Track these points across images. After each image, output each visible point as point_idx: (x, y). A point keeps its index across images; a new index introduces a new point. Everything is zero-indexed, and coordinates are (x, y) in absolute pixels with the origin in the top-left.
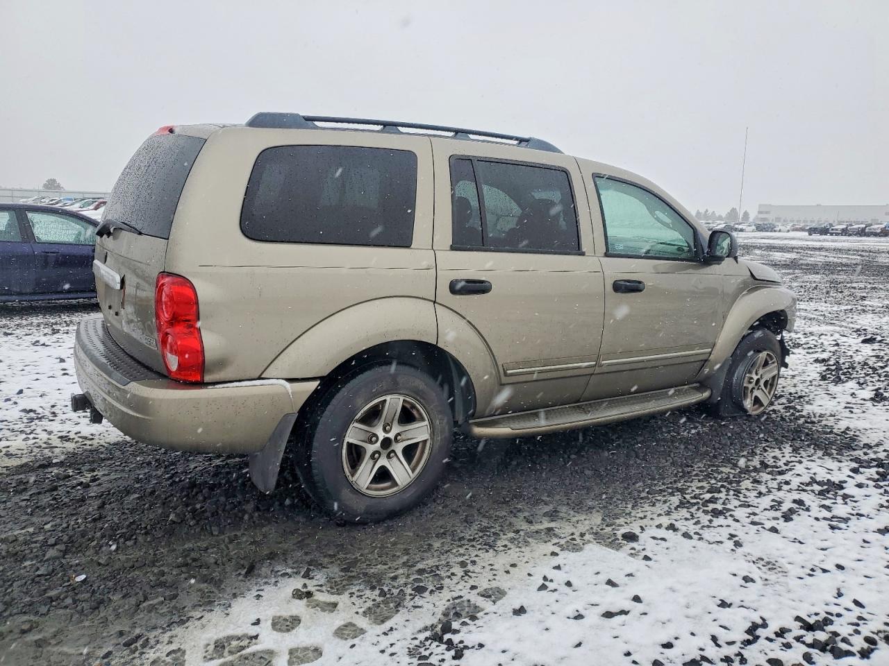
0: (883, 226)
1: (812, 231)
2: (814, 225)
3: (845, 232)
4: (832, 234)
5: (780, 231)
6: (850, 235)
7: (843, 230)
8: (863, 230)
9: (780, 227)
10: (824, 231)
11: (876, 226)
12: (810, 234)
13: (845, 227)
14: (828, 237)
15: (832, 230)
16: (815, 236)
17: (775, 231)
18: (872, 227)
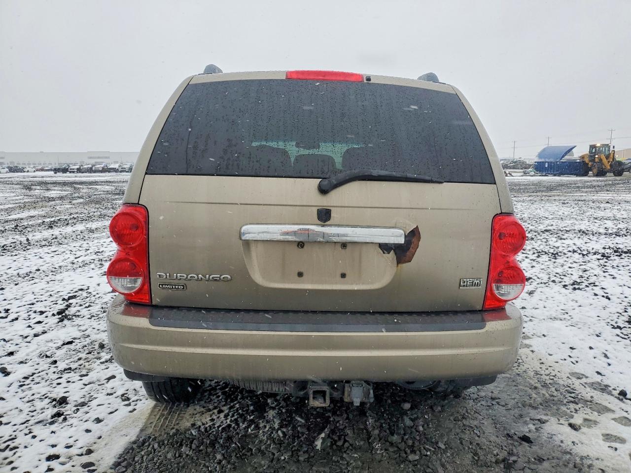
0: (103, 166)
1: (56, 171)
2: (57, 166)
3: (79, 170)
4: (70, 172)
5: (28, 171)
6: (83, 172)
7: (78, 169)
8: (91, 168)
9: (28, 169)
10: (65, 170)
11: (98, 166)
12: (55, 173)
13: (78, 167)
14: (68, 174)
15: (71, 169)
16: (59, 174)
17: (24, 172)
18: (96, 167)
